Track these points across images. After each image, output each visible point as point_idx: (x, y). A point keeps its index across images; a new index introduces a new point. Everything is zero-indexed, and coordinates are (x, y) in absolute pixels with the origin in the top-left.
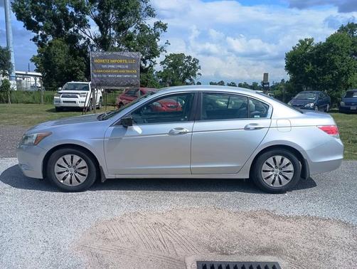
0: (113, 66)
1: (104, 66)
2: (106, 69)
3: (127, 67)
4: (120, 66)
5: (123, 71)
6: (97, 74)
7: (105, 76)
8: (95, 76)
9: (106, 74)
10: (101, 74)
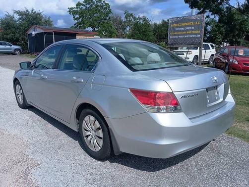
0: (183, 29)
1: (177, 29)
2: (178, 31)
3: (193, 28)
4: (188, 28)
5: (190, 32)
6: (172, 35)
7: (177, 37)
8: (171, 37)
9: (178, 35)
10: (175, 35)
